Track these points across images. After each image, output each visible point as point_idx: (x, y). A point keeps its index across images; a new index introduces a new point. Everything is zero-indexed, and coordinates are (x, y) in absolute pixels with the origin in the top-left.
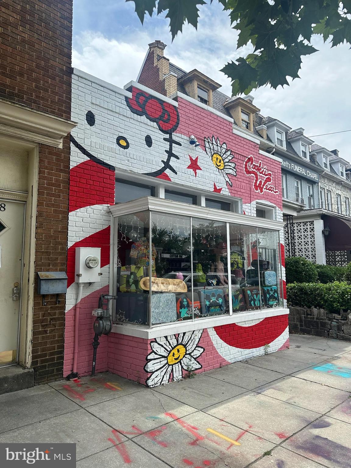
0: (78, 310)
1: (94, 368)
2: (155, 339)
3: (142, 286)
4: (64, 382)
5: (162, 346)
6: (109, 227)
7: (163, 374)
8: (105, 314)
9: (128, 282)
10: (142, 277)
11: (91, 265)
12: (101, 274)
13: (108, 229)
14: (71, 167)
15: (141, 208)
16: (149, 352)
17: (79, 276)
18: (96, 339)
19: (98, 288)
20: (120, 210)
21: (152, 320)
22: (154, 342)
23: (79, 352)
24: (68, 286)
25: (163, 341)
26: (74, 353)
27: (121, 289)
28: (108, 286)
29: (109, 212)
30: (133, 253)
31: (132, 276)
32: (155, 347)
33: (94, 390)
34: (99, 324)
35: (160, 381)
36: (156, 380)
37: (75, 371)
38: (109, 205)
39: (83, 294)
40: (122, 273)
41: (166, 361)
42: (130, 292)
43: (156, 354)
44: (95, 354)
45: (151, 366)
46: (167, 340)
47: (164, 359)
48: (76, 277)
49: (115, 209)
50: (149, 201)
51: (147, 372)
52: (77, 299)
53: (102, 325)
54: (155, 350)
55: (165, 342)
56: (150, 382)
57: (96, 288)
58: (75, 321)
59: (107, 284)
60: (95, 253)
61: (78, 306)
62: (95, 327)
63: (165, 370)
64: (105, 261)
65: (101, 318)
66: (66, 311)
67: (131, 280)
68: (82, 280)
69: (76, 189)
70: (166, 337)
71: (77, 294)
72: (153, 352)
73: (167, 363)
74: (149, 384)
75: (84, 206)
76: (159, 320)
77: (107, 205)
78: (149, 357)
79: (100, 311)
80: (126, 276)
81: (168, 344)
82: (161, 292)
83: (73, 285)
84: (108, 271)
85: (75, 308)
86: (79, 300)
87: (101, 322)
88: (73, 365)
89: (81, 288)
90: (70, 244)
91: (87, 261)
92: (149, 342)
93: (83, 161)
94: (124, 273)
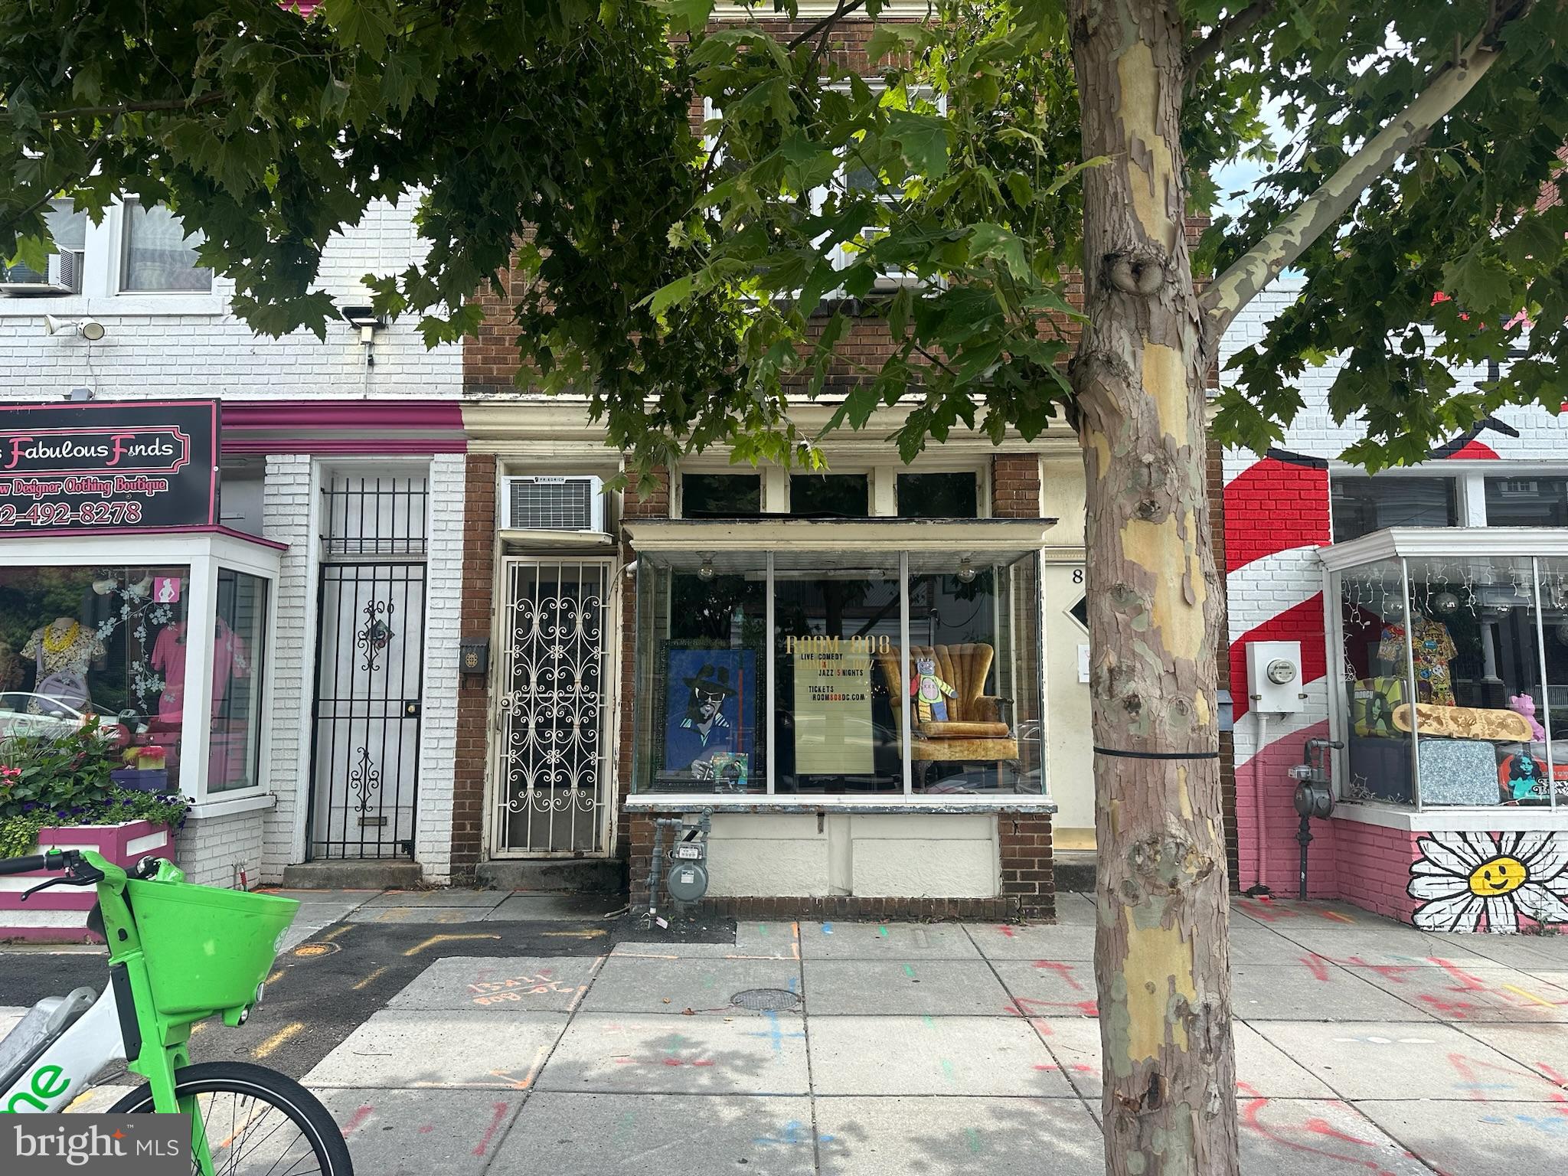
0: (1260, 765)
1: (1303, 884)
2: (1430, 833)
3: (1398, 723)
4: (1242, 898)
5: (1454, 852)
6: (1321, 595)
7: (1458, 909)
8: (1316, 776)
9: (1370, 713)
10: (1397, 704)
11: (1278, 677)
12: (1306, 696)
13: (1318, 599)
14: (1226, 483)
15: (1381, 552)
16: (1415, 858)
17: (1255, 698)
18: (1305, 827)
19: (1303, 726)
20: (1340, 557)
21: (1422, 795)
22: (1427, 839)
23: (1268, 848)
24: (1235, 720)
25: (1455, 842)
26: (1258, 849)
27: (1357, 731)
28: (1327, 722)
29: (1318, 562)
30: (1386, 650)
31: (1378, 702)
32: (1432, 851)
33: (1297, 915)
34: (1304, 794)
35: (1451, 922)
36: (1438, 919)
37: (1263, 883)
38: (1317, 547)
39: (1269, 736)
40: (1357, 695)
41: (1465, 886)
42: (1377, 736)
43: (1435, 865)
44: (1304, 857)
45: (1420, 887)
46: (1465, 841)
47: (1459, 880)
48: (1251, 701)
49: (1330, 555)
50: (1396, 538)
51: (1413, 897)
52: (1256, 745)
53: (1309, 799)
54: (1431, 857)
55: (1461, 843)
56: (1421, 919)
57: (1298, 725)
58: (1255, 786)
59: (1322, 718)
60: (1289, 652)
61: (1260, 758)
62: (1296, 801)
63: (1464, 904)
64: (1313, 667)
65: (1307, 783)
66: (1236, 767)
67: (1376, 711)
68: (1261, 707)
69: (1238, 525)
70: (1463, 835)
71: (1257, 735)
72: (1426, 858)
73: (1469, 889)
74: (1419, 923)
75: (1258, 557)
76: (1445, 797)
77: (1311, 547)
78: (1415, 868)
79: (1304, 770)
80: (1365, 702)
81: (1468, 849)
82: (1449, 737)
83: (1246, 716)
84: (1324, 691)
85: (1254, 761)
86: (1261, 748)
87: (1307, 791)
88: (1258, 871)
89: (1264, 723)
90: (1234, 637)
91: (1271, 670)
92: (1414, 838)
93: (1249, 464)
94: (1363, 694)
